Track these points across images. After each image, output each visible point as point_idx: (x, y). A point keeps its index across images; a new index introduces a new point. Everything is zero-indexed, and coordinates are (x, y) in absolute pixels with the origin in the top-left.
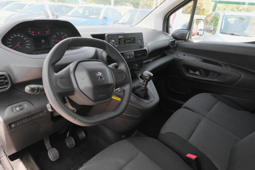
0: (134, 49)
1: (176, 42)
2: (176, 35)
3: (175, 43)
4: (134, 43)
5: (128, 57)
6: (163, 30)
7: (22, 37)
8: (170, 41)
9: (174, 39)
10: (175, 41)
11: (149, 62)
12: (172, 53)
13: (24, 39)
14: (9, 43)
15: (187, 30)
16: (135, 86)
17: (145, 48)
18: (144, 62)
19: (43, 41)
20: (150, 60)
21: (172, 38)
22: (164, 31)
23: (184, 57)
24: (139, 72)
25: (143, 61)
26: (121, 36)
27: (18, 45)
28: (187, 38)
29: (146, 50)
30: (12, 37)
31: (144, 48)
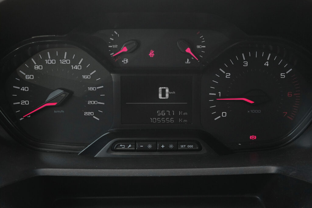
7: (76, 67)
13: (84, 77)
14: (23, 89)
19: (164, 95)
27: (49, 102)
30: (37, 67)
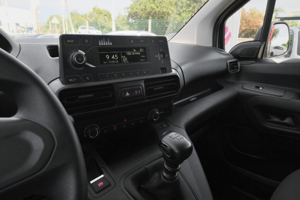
0: (145, 75)
1: (239, 63)
2: (239, 51)
3: (237, 66)
4: (146, 61)
5: (128, 94)
6: (214, 45)
8: (229, 61)
9: (235, 58)
10: (236, 62)
11: (188, 102)
12: (233, 84)
15: (259, 42)
16: (147, 167)
17: (174, 72)
18: (174, 104)
20: (192, 98)
21: (231, 56)
22: (216, 47)
23: (257, 90)
24: (165, 126)
25: (173, 101)
26: (106, 40)
28: (259, 56)
29: (175, 76)
31: (171, 71)
